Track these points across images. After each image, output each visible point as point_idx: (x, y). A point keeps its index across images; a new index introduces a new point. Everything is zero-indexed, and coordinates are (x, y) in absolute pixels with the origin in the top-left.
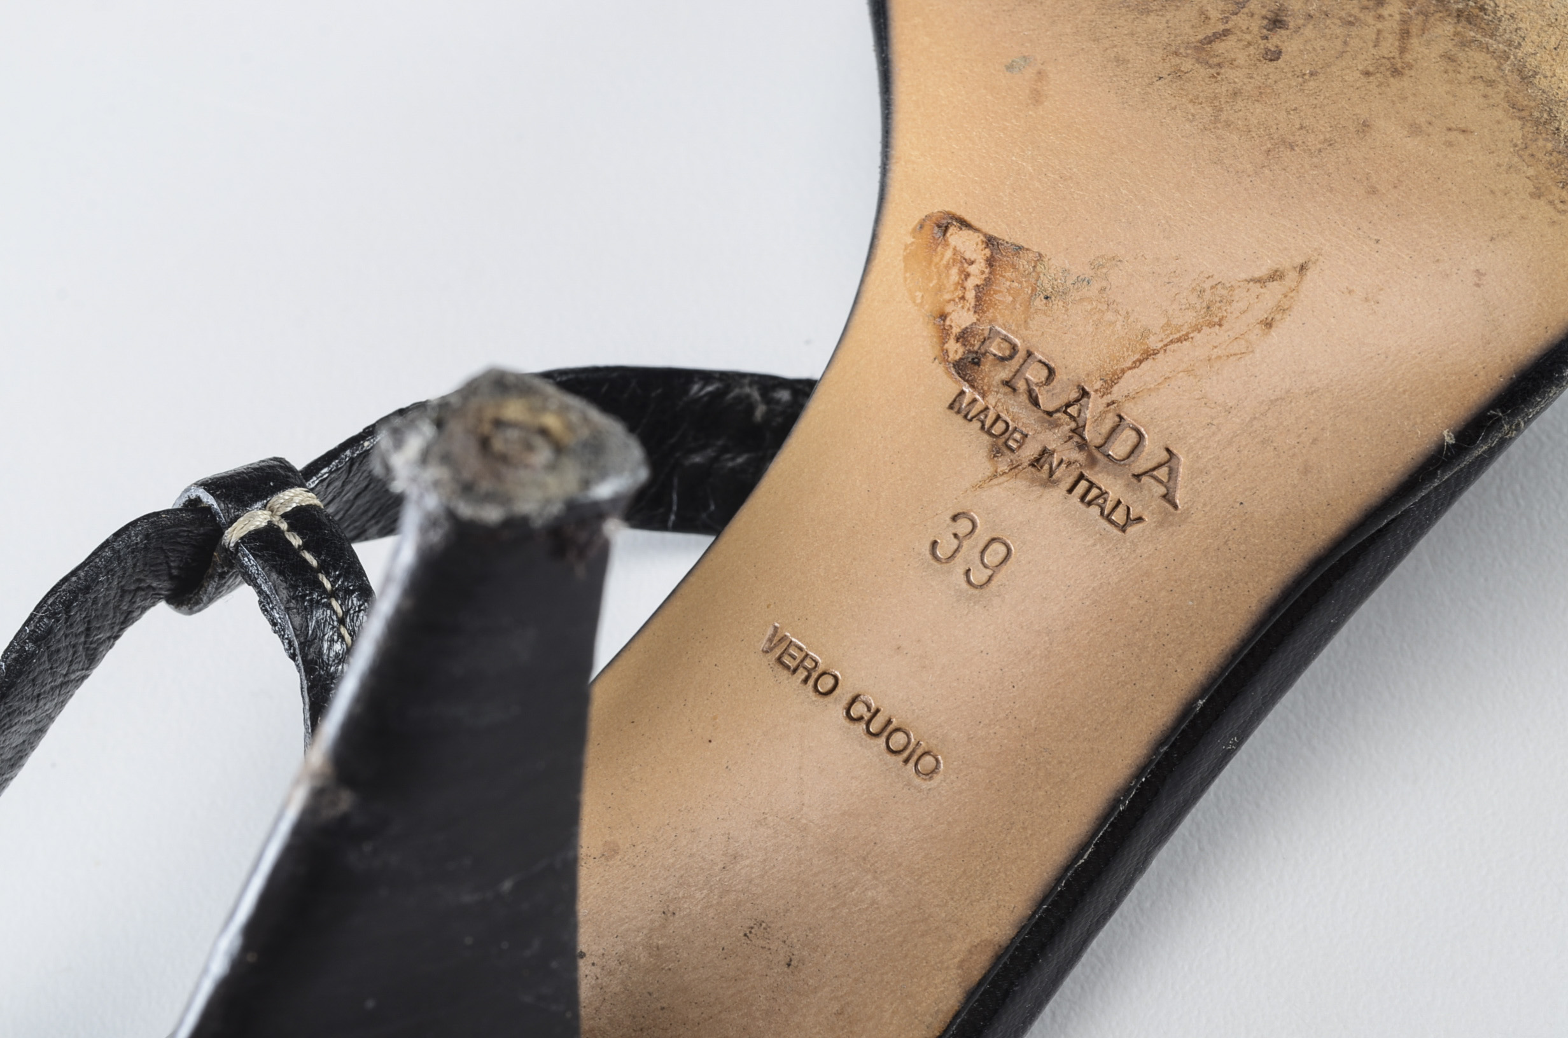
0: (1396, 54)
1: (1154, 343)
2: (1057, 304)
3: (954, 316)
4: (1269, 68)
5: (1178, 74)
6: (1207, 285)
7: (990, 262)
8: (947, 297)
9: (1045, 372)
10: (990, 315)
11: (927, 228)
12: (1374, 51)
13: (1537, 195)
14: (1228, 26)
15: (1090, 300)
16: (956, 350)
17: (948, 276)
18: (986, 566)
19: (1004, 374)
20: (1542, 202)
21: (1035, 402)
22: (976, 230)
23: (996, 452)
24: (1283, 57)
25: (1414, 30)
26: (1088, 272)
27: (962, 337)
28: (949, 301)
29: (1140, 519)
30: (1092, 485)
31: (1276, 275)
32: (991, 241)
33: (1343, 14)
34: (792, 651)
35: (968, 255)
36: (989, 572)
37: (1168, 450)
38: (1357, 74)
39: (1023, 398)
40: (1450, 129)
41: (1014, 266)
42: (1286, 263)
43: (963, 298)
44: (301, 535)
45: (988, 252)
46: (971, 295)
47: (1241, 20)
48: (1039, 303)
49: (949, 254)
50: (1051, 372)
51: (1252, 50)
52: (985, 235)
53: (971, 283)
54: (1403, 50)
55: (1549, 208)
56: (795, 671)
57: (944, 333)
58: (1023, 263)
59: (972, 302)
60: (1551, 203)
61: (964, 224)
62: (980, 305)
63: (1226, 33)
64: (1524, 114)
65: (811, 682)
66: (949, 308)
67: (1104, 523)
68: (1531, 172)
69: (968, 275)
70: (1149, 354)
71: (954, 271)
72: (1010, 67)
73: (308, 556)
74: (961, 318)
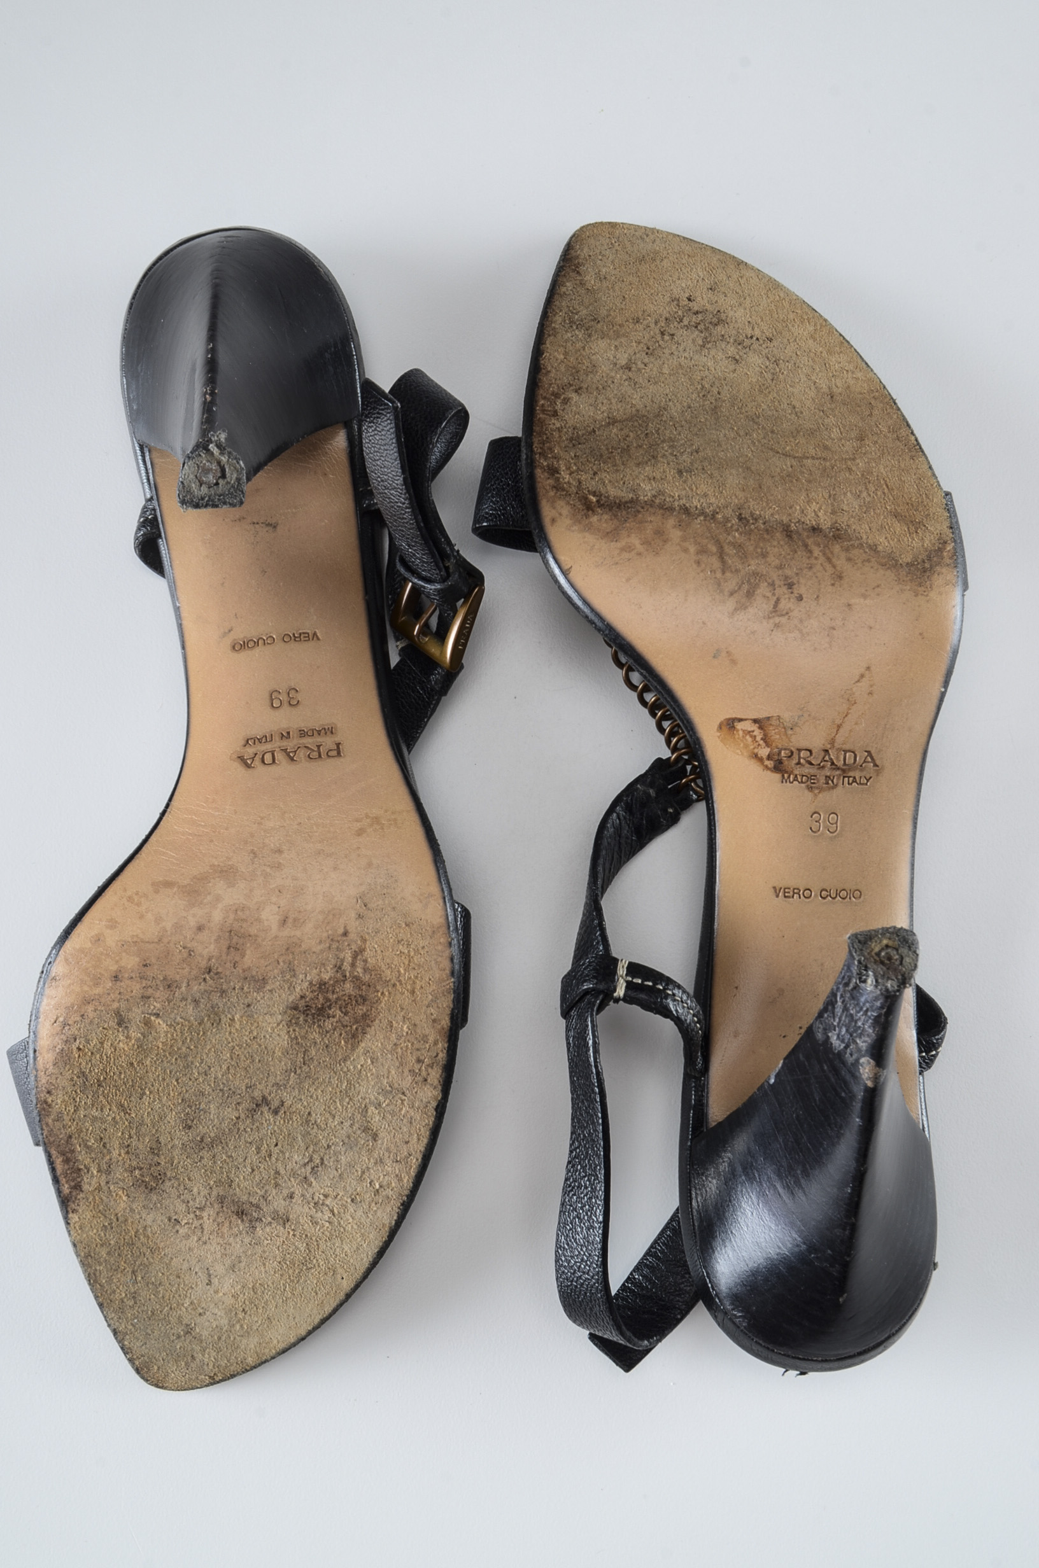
0: (834, 570)
1: (838, 722)
2: (797, 729)
3: (760, 752)
4: (803, 603)
5: (777, 626)
6: (843, 692)
7: (761, 728)
8: (752, 747)
9: (808, 753)
10: (774, 745)
11: (723, 727)
12: (827, 574)
13: (916, 595)
14: (777, 596)
15: (807, 721)
16: (770, 764)
17: (746, 740)
18: (832, 824)
19: (795, 761)
20: (920, 597)
21: (811, 764)
22: (746, 720)
23: (810, 789)
24: (804, 596)
25: (830, 555)
26: (800, 713)
27: (769, 757)
28: (754, 748)
29: (871, 778)
30: (849, 777)
31: (862, 676)
32: (755, 721)
33: (805, 565)
34: (786, 890)
35: (749, 729)
36: (835, 825)
37: (866, 751)
38: (830, 587)
39: (807, 765)
40: (874, 589)
41: (771, 725)
42: (862, 670)
43: (759, 745)
44: (639, 978)
45: (757, 725)
46: (761, 742)
47: (778, 591)
48: (790, 732)
49: (741, 733)
50: (810, 751)
51: (792, 600)
52: (751, 720)
53: (758, 738)
54: (834, 567)
55: (923, 597)
56: (793, 897)
57: (761, 760)
58: (774, 722)
59: (764, 745)
60: (922, 595)
61: (740, 720)
62: (768, 744)
63: (778, 599)
64: (888, 566)
65: (802, 896)
66: (756, 751)
67: (860, 786)
68: (908, 587)
69: (755, 736)
70: (839, 727)
71: (748, 737)
72: (714, 657)
73: (646, 983)
74: (764, 752)
